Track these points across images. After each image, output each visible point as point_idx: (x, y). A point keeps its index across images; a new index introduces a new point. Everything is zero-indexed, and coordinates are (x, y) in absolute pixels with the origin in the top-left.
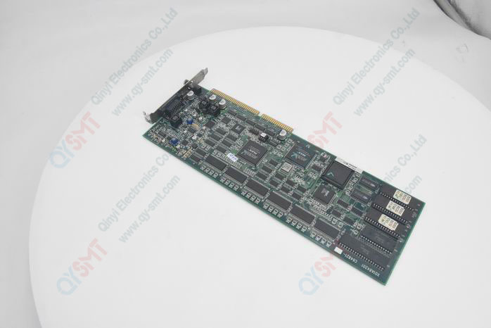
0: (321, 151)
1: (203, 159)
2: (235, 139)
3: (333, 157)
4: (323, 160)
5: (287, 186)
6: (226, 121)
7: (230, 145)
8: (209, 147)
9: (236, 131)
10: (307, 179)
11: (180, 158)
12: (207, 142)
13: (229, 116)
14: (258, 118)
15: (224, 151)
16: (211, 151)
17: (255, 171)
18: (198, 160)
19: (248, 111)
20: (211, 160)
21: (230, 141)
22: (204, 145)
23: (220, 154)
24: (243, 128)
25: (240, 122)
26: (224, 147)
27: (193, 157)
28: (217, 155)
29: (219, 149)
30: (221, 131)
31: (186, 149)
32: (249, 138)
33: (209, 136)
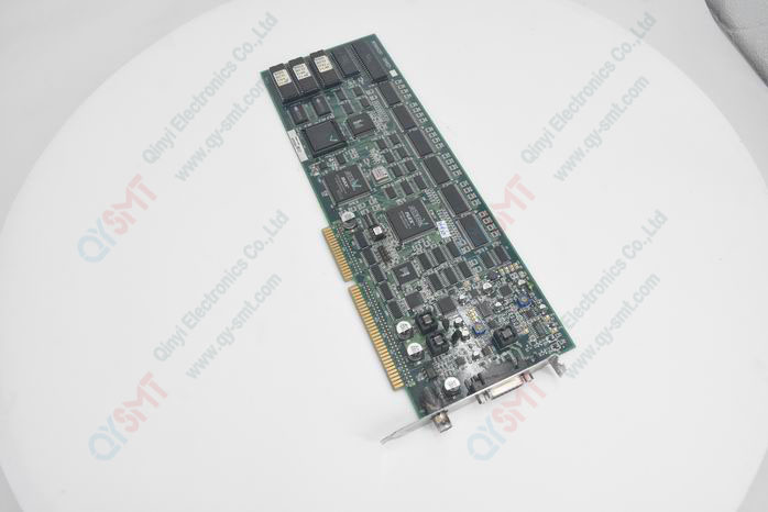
0: (313, 180)
1: (490, 248)
2: (422, 258)
3: (306, 165)
4: (323, 167)
5: (397, 156)
6: (414, 300)
7: (437, 252)
8: (471, 264)
9: (411, 269)
10: (366, 154)
11: (524, 269)
12: (468, 274)
13: (403, 304)
14: (360, 279)
15: (451, 246)
16: (470, 255)
17: (424, 195)
18: (498, 251)
19: (366, 299)
20: (479, 240)
21: (431, 259)
22: (475, 271)
23: (459, 244)
24: (397, 270)
25: (393, 287)
26: (447, 253)
27: (503, 259)
28: (465, 245)
29: (455, 253)
30: (435, 284)
31: (509, 279)
32: (399, 249)
33: (460, 285)
